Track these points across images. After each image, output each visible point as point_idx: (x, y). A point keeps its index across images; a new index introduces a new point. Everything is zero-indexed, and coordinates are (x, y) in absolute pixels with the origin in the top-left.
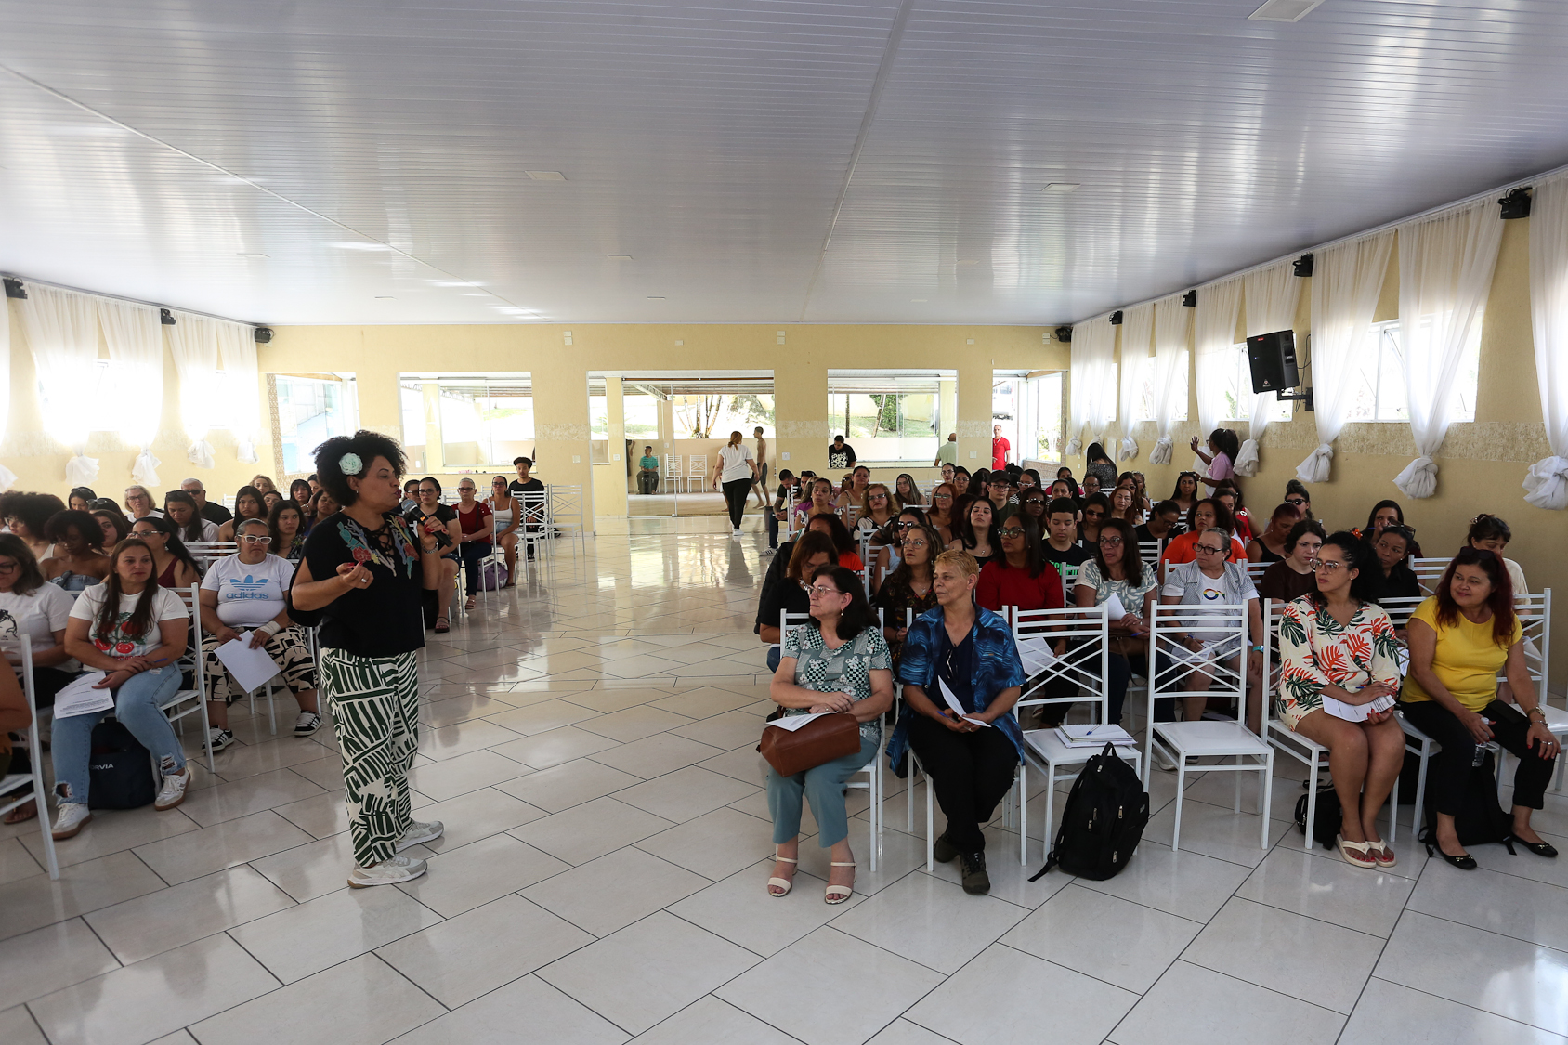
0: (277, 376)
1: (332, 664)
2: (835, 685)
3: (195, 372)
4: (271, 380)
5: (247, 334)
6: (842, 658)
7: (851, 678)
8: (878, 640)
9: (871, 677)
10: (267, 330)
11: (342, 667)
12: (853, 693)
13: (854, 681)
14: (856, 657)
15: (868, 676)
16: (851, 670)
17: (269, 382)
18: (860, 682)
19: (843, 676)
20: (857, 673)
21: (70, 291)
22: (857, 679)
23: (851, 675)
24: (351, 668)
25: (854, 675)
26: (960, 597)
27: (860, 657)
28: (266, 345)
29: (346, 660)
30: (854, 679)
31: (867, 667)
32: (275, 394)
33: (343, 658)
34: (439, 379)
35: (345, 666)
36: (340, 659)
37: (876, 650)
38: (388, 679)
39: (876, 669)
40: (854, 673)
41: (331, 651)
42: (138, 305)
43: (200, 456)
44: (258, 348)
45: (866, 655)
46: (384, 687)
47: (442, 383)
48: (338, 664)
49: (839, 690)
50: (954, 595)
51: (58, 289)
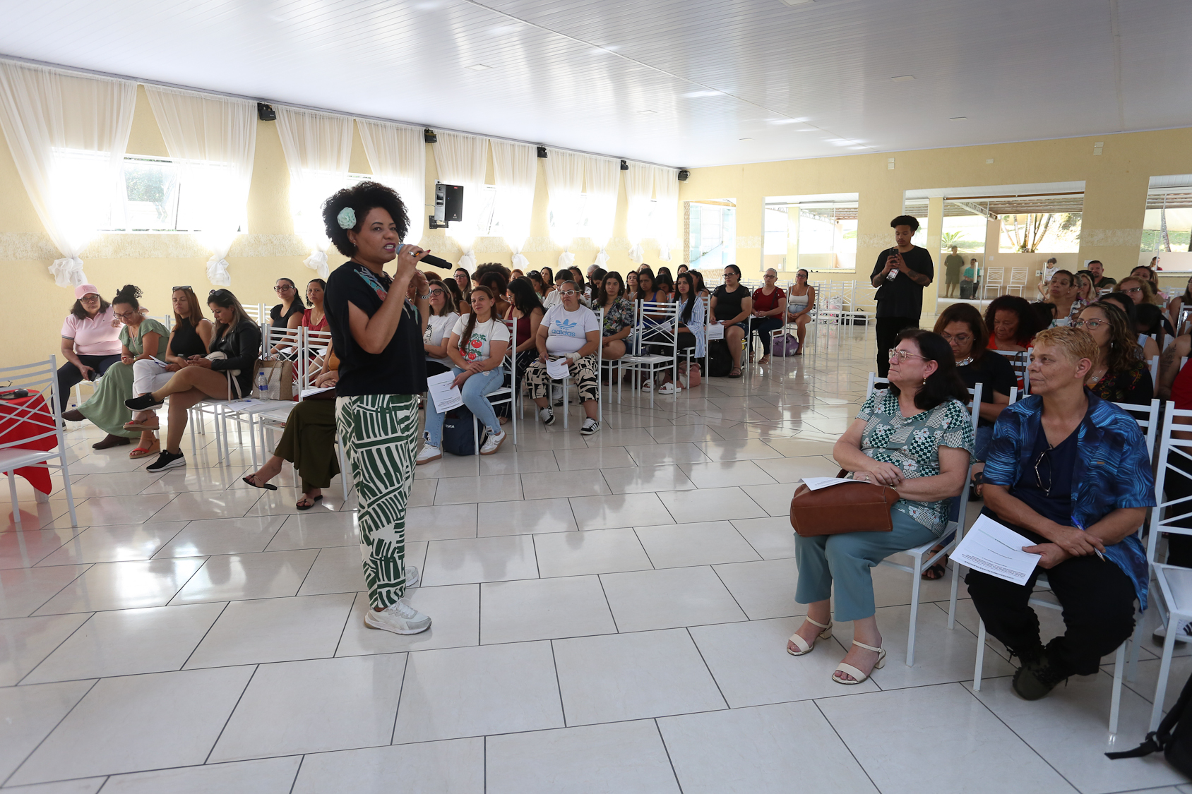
0: (691, 204)
1: (355, 411)
2: (895, 456)
3: (638, 201)
4: (687, 205)
5: (674, 174)
6: (912, 428)
7: (914, 451)
8: (958, 416)
9: (940, 455)
10: (686, 171)
11: (365, 414)
12: (913, 468)
13: (917, 455)
14: (926, 430)
15: (937, 453)
16: (916, 442)
17: (685, 207)
18: (924, 457)
19: (906, 447)
20: (923, 447)
21: (571, 152)
22: (921, 453)
23: (914, 448)
24: (374, 414)
25: (918, 449)
26: (1064, 386)
27: (932, 430)
28: (685, 182)
29: (369, 407)
30: (917, 452)
31: (936, 443)
32: (689, 215)
33: (367, 405)
34: (800, 203)
35: (368, 412)
36: (364, 406)
37: (952, 426)
38: (403, 426)
39: (947, 447)
40: (919, 446)
41: (354, 398)
42: (608, 158)
43: (635, 255)
44: (680, 184)
45: (938, 429)
46: (399, 434)
47: (802, 206)
48: (361, 410)
49: (897, 461)
50: (1053, 384)
51: (565, 151)
